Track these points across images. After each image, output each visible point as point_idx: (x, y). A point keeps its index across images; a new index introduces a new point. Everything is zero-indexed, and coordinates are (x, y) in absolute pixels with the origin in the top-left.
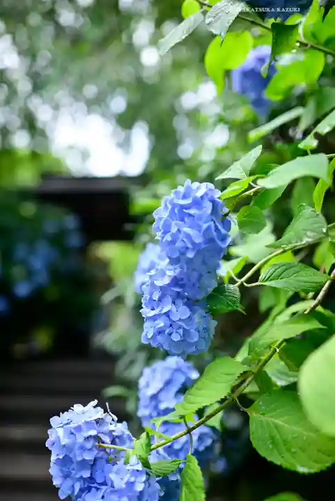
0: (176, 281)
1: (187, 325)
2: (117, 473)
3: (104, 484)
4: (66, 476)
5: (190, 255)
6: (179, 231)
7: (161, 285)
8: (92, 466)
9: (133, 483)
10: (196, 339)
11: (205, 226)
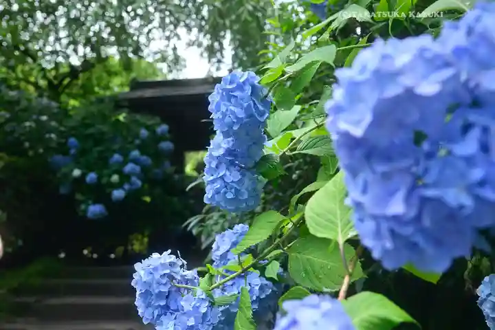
0: (229, 152)
1: (239, 186)
2: (186, 301)
3: (177, 310)
4: (148, 306)
5: (235, 128)
6: (227, 110)
7: (217, 155)
8: (167, 297)
9: (198, 307)
10: (246, 196)
11: (245, 105)
